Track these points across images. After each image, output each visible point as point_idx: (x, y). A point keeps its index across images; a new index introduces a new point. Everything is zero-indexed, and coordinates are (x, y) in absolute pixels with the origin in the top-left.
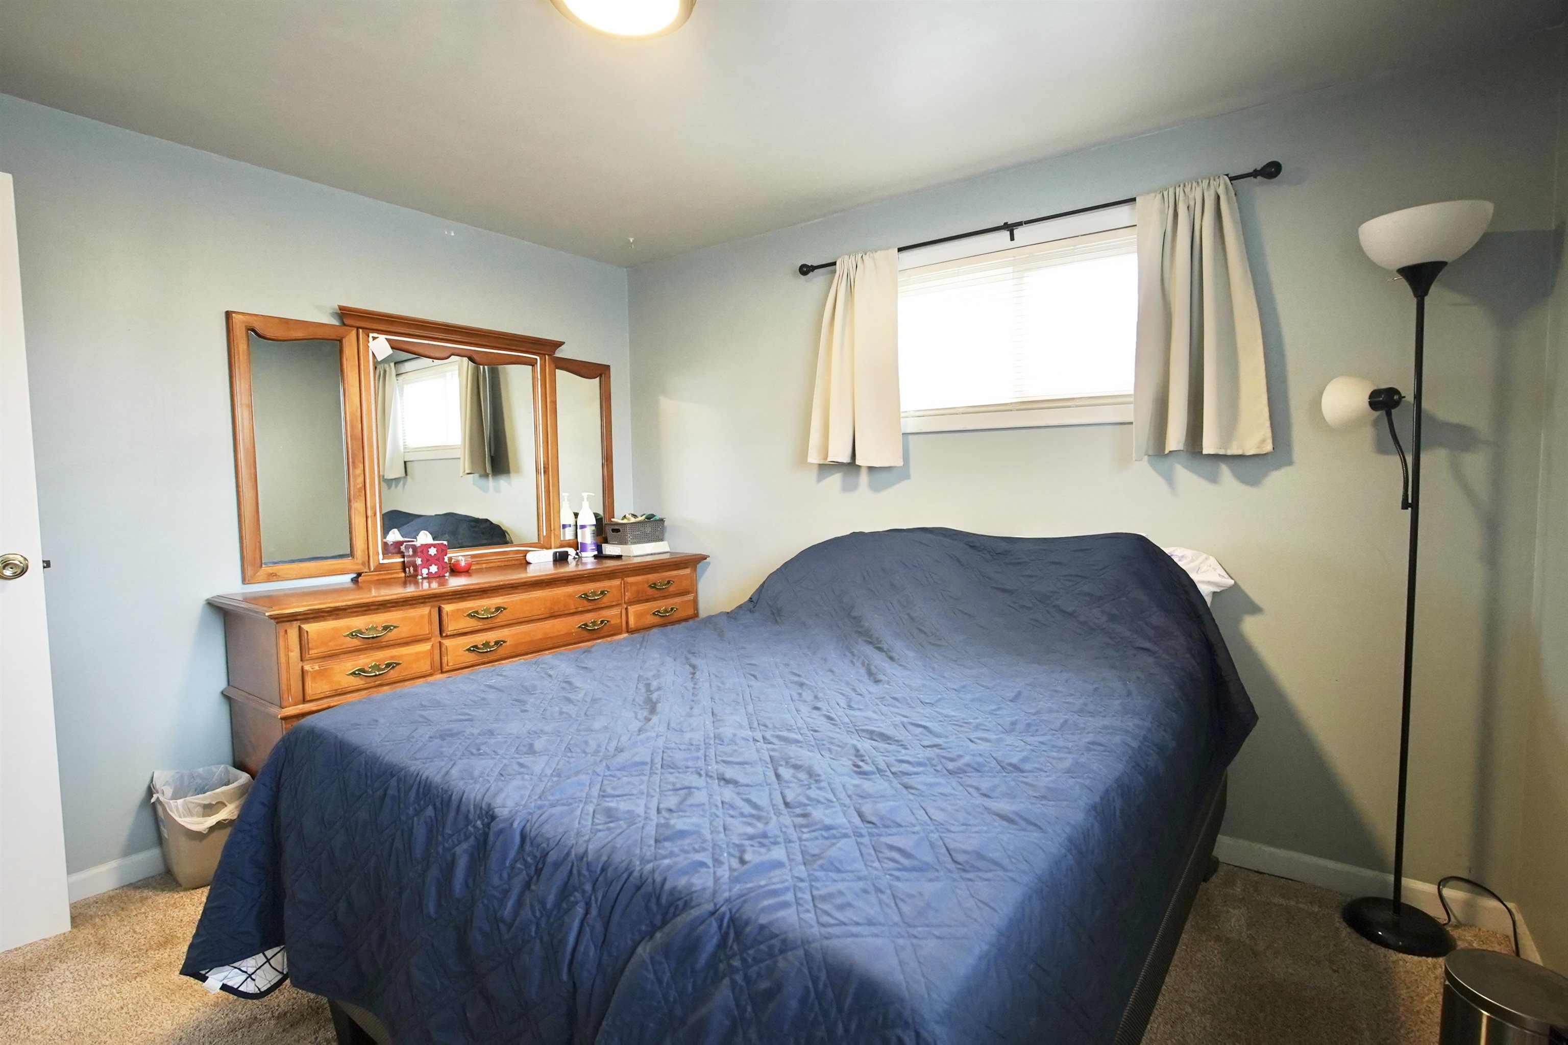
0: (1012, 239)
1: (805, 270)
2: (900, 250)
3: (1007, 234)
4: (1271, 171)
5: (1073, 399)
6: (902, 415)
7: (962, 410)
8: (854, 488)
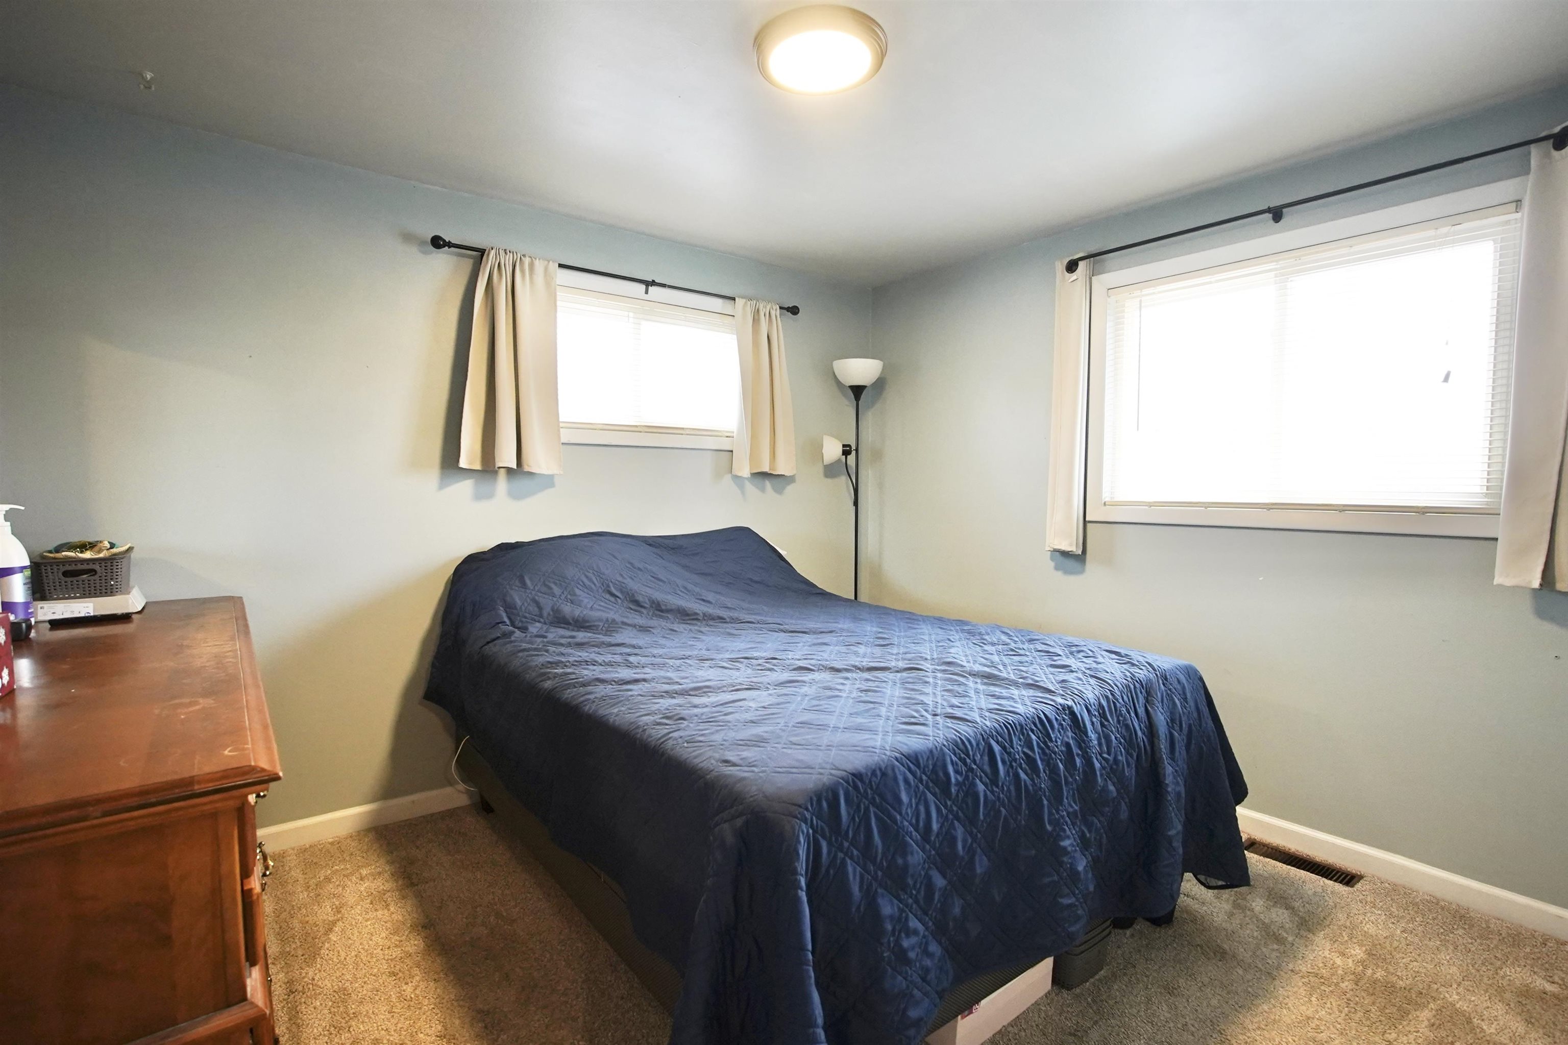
0: (647, 292)
1: (437, 242)
2: (561, 266)
3: (644, 287)
4: (794, 310)
5: (683, 429)
6: (561, 425)
7: (601, 427)
8: (490, 496)
